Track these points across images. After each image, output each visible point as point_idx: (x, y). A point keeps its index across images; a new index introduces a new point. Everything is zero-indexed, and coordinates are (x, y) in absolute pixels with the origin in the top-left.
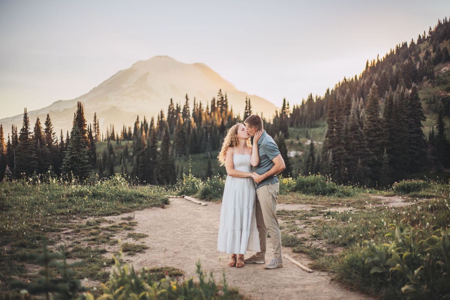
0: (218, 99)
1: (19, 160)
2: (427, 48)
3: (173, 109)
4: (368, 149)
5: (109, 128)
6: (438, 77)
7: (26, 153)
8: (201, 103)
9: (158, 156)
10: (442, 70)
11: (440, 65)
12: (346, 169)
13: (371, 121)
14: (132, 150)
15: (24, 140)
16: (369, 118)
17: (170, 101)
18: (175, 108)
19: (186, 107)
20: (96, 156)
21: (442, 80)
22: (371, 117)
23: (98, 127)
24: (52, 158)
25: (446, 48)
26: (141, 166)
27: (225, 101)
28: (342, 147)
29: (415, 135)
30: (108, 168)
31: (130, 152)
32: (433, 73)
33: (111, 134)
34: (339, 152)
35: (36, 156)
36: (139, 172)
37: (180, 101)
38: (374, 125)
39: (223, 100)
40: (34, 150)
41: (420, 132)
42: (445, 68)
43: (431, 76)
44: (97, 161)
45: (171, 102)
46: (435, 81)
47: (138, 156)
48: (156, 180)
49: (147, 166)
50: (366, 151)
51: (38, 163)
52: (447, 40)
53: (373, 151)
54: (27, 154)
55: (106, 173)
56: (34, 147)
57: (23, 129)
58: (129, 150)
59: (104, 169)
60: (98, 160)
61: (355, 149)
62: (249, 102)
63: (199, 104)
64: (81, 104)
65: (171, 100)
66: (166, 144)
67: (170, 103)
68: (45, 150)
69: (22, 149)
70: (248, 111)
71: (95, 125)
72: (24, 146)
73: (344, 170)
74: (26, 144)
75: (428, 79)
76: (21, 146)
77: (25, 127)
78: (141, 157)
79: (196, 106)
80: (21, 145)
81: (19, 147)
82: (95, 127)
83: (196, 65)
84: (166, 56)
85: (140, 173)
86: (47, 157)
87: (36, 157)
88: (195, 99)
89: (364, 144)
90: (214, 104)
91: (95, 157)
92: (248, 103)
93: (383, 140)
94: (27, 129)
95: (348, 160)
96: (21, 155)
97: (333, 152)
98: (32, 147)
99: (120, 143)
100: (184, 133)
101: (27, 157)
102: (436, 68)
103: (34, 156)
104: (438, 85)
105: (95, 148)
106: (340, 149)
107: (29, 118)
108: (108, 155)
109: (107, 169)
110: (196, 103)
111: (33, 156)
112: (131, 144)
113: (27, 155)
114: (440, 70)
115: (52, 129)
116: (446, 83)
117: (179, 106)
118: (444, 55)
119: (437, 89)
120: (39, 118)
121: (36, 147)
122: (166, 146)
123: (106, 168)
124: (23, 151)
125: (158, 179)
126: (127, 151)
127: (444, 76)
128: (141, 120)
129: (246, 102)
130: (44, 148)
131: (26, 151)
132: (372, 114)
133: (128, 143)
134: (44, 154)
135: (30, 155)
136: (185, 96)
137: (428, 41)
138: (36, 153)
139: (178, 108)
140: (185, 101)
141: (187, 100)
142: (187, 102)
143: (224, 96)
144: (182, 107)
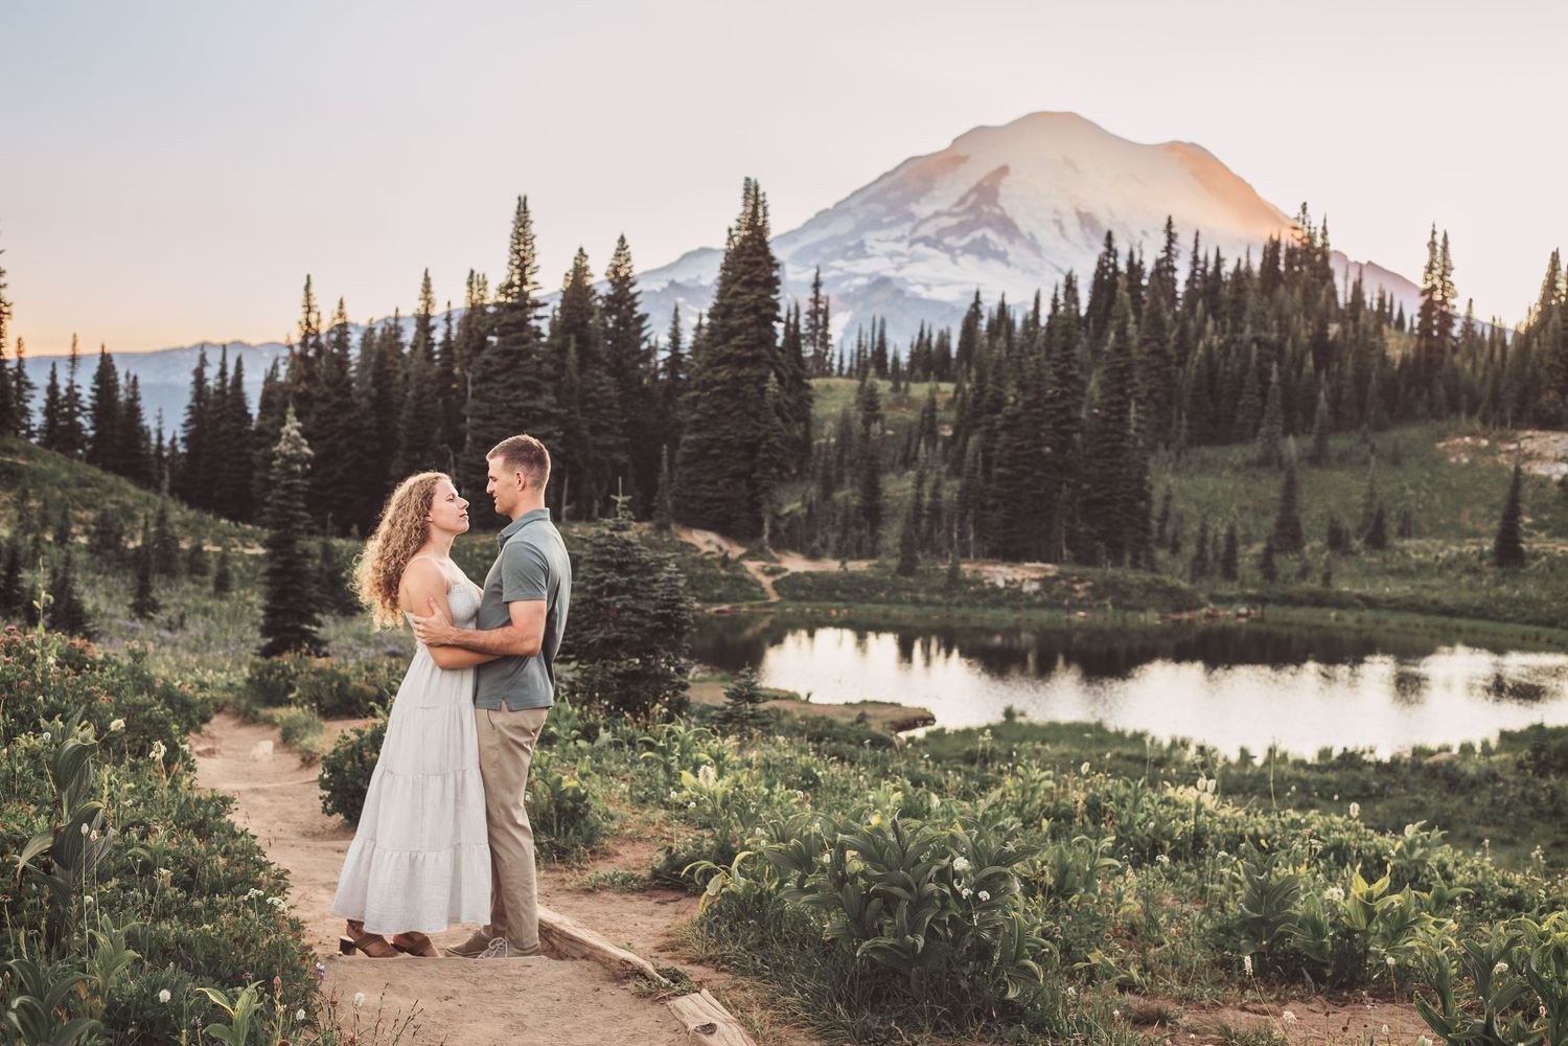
0: (1290, 240)
1: (485, 418)
3: (1116, 272)
5: (867, 328)
7: (514, 387)
8: (1222, 255)
9: (1077, 437)
14: (952, 415)
15: (511, 333)
17: (1103, 240)
18: (1123, 267)
19: (1164, 269)
20: (813, 429)
23: (826, 324)
24: (625, 420)
26: (1001, 477)
30: (856, 480)
31: (943, 422)
33: (873, 353)
35: (557, 406)
36: (990, 502)
37: (1140, 245)
40: (551, 378)
44: (815, 452)
45: (1109, 245)
47: (991, 434)
48: (1063, 542)
49: (1027, 481)
51: (561, 433)
54: (518, 393)
55: (846, 497)
56: (548, 368)
57: (511, 285)
58: (939, 416)
59: (840, 480)
60: (820, 446)
62: (1445, 248)
63: (1212, 259)
64: (760, 192)
65: (1109, 236)
66: (1116, 386)
67: (1102, 249)
68: (597, 381)
69: (497, 373)
70: (1437, 281)
71: (814, 314)
72: (507, 361)
74: (517, 348)
76: (496, 359)
77: (516, 279)
78: (1004, 437)
79: (1201, 266)
80: (496, 354)
81: (488, 363)
82: (813, 322)
83: (1174, 147)
85: (994, 508)
86: (604, 411)
87: (554, 410)
88: (1196, 241)
90: (1277, 259)
91: (807, 433)
92: (1439, 249)
94: (526, 288)
96: (492, 394)
98: (539, 364)
99: (907, 390)
100: (1167, 359)
101: (517, 405)
103: (548, 403)
105: (811, 400)
107: (535, 241)
108: (858, 425)
109: (853, 484)
110: (1201, 257)
111: (540, 404)
112: (946, 392)
113: (517, 399)
115: (638, 299)
117: (1136, 261)
120: (586, 252)
121: (561, 367)
122: (1117, 397)
123: (847, 479)
124: (501, 378)
125: (1071, 540)
126: (933, 417)
128: (989, 306)
129: (1433, 244)
130: (593, 375)
131: (512, 380)
133: (938, 388)
134: (593, 400)
135: (531, 398)
136: (1165, 222)
138: (556, 394)
139: (1135, 269)
140: (1163, 241)
141: (1171, 238)
142: (1168, 249)
143: (1320, 231)
144: (1149, 266)
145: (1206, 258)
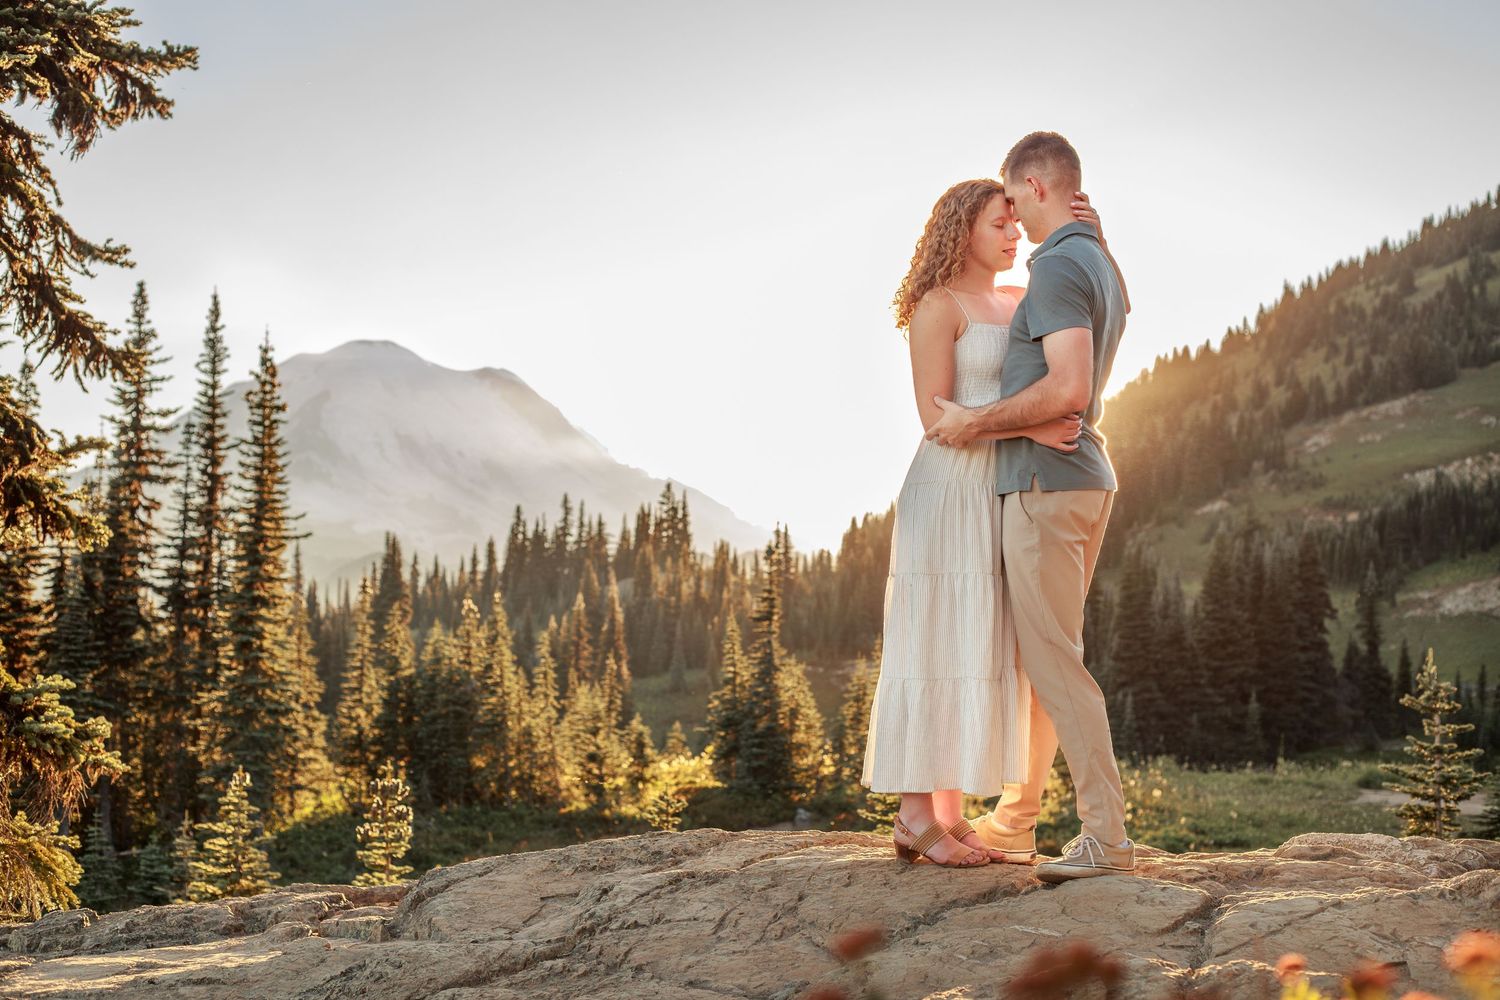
0: (657, 511)
2: (1257, 371)
3: (525, 538)
4: (1210, 691)
6: (1297, 467)
8: (604, 520)
10: (1308, 443)
11: (1299, 429)
12: (1162, 738)
13: (1215, 619)
16: (1208, 613)
17: (513, 512)
18: (530, 534)
21: (1308, 473)
22: (1213, 611)
25: (1318, 379)
27: (681, 520)
28: (1153, 685)
29: (1312, 655)
32: (1282, 453)
34: (1147, 696)
37: (544, 515)
38: (1223, 631)
39: (675, 516)
41: (1322, 646)
42: (1316, 439)
43: (1276, 462)
45: (518, 518)
46: (1290, 476)
50: (1206, 695)
52: (1316, 349)
53: (1221, 696)
61: (1180, 688)
63: (595, 523)
65: (518, 510)
67: (514, 520)
73: (1157, 740)
75: (1266, 471)
79: (586, 529)
83: (486, 374)
84: (386, 343)
88: (583, 512)
89: (1201, 676)
90: (647, 526)
93: (1242, 669)
95: (1162, 717)
97: (1135, 694)
102: (1291, 436)
104: (1298, 488)
106: (1148, 690)
110: (586, 521)
114: (1301, 443)
116: (1322, 485)
117: (540, 529)
118: (1313, 399)
119: (1296, 501)
127: (1315, 464)
132: (1217, 601)
136: (561, 499)
137: (1257, 349)
139: (539, 537)
140: (560, 514)
141: (567, 510)
142: (565, 520)
143: (680, 506)
144: (550, 534)
145: (590, 523)
